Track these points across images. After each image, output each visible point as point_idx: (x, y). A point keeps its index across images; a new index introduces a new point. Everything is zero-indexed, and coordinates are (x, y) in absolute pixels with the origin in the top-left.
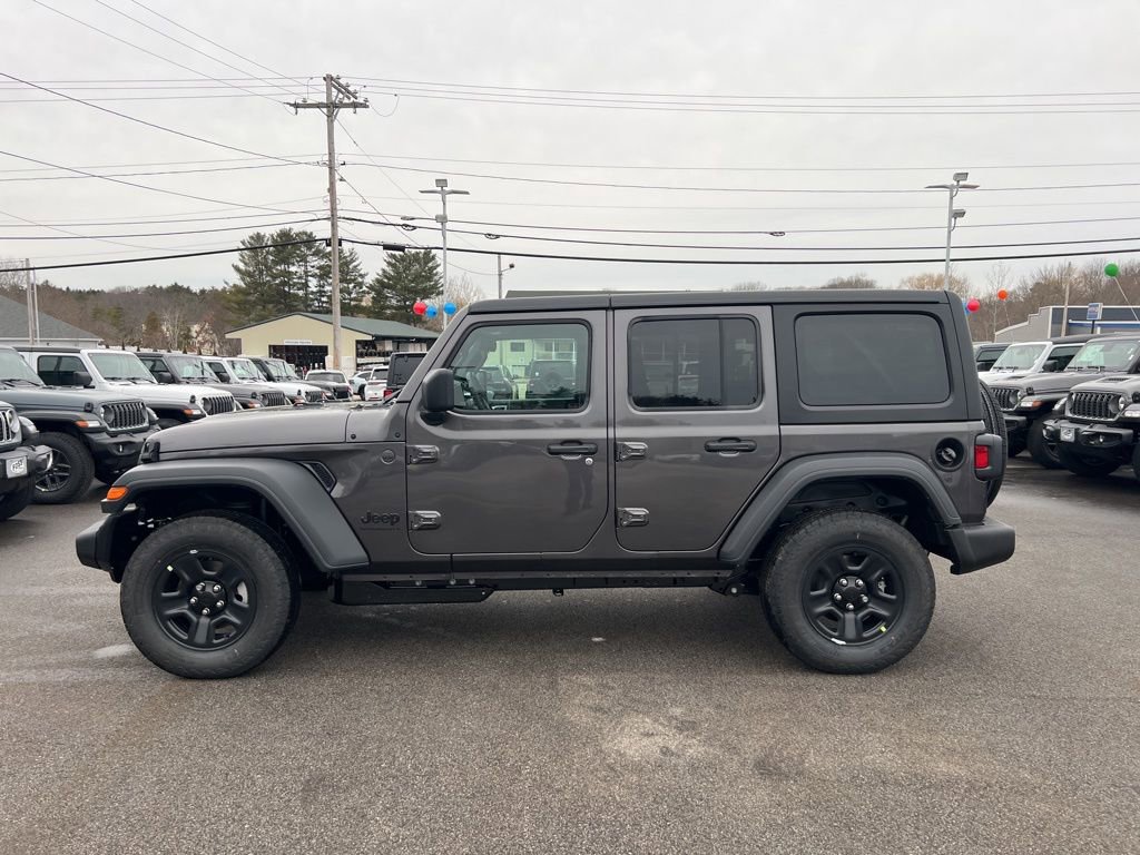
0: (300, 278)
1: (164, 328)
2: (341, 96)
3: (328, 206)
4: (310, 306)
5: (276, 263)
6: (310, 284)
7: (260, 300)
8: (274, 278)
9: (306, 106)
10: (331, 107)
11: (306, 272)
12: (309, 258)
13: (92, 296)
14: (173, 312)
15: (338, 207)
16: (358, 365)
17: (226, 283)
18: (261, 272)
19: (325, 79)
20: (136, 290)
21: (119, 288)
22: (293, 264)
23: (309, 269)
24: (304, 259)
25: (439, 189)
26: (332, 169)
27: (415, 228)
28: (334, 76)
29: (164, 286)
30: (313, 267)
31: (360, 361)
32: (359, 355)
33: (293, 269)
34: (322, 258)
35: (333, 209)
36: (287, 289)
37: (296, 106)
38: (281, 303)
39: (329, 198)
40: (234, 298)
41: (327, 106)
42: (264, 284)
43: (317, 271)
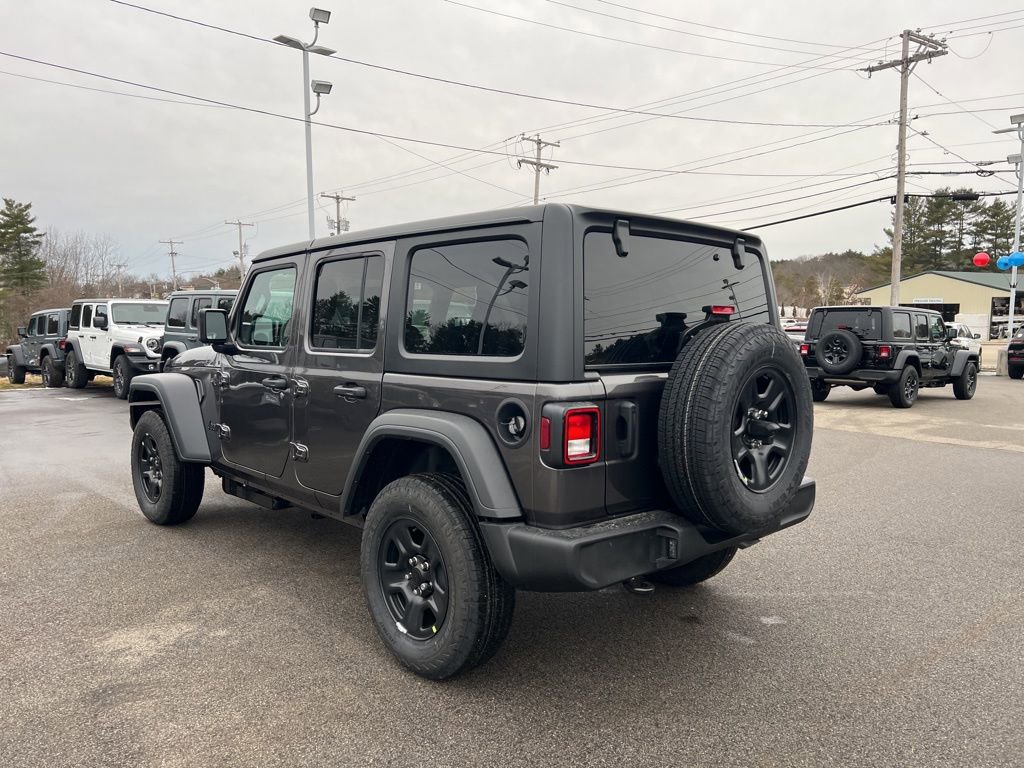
0: (954, 236)
1: (820, 291)
2: (923, 47)
3: (896, 163)
4: (962, 264)
5: (929, 223)
6: (964, 242)
7: (908, 260)
8: (926, 238)
9: (882, 67)
10: (906, 63)
11: (961, 230)
12: (966, 216)
13: (780, 265)
14: (827, 276)
15: (907, 163)
16: (993, 324)
17: (876, 246)
18: (913, 234)
19: (901, 36)
20: (816, 258)
21: (801, 258)
22: (948, 223)
23: (965, 226)
24: (959, 217)
25: (1016, 126)
26: (902, 124)
27: (992, 173)
28: (913, 29)
29: (839, 254)
30: (969, 224)
31: (996, 319)
32: (994, 313)
33: (946, 228)
34: (981, 214)
35: (901, 165)
36: (938, 249)
37: (871, 70)
38: (931, 263)
39: (897, 155)
40: (882, 261)
41: (901, 63)
42: (915, 245)
43: (973, 228)
